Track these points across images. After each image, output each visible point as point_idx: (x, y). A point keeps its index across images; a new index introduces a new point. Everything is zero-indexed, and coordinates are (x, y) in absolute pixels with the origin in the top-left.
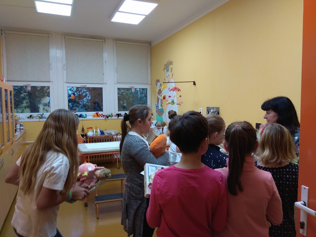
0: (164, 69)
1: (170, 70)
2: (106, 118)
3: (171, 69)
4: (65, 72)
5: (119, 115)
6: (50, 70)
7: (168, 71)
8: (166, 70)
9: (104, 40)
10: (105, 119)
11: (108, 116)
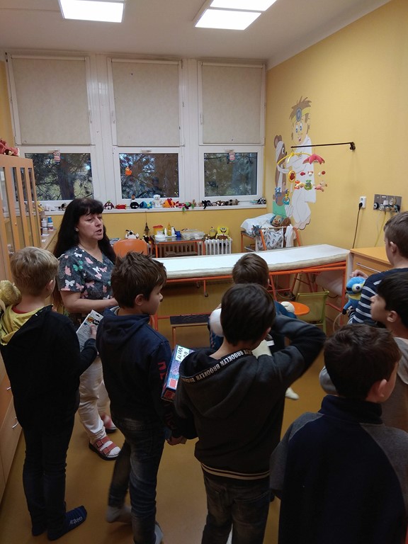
0: (292, 116)
1: (304, 118)
2: (185, 209)
3: (307, 115)
4: (114, 126)
5: (206, 204)
6: (90, 124)
7: (299, 119)
8: (295, 117)
9: (180, 63)
10: (183, 211)
11: (187, 205)
